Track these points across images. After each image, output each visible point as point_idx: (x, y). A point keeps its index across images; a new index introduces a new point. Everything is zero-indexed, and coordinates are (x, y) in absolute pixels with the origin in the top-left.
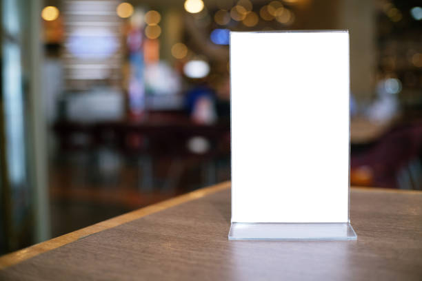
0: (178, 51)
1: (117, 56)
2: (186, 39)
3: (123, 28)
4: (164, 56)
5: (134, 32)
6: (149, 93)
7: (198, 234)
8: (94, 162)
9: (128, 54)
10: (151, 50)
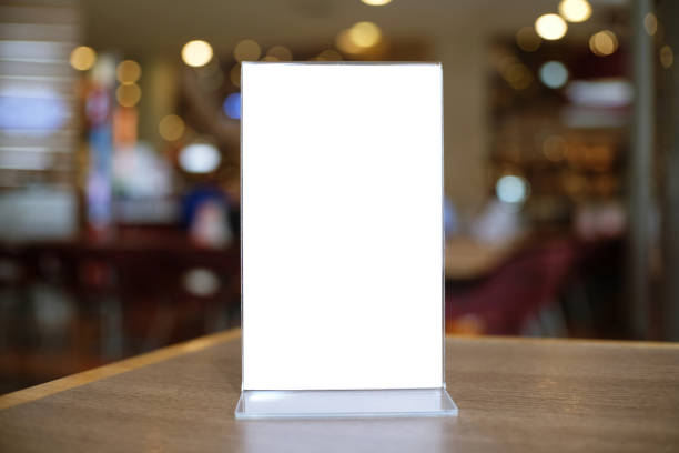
0: (170, 127)
1: (68, 133)
2: (184, 107)
3: (80, 86)
4: (145, 134)
5: (98, 94)
6: (119, 196)
7: (182, 409)
8: (25, 308)
9: (85, 129)
10: (125, 125)
